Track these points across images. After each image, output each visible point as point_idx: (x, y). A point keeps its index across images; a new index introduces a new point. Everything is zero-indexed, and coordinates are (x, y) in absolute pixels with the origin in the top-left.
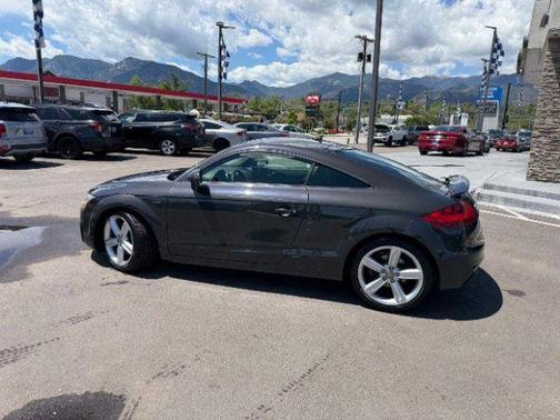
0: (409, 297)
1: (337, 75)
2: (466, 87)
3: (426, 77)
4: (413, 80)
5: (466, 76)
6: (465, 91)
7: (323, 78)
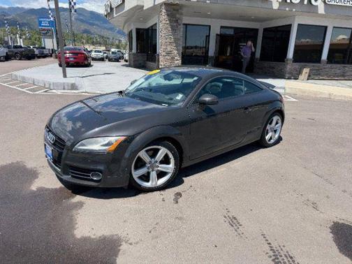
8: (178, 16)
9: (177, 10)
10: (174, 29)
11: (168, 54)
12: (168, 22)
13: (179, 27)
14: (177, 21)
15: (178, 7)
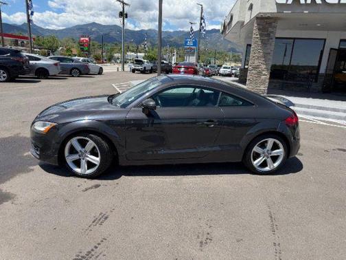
0: (276, 165)
1: (94, 24)
2: (172, 38)
3: (150, 30)
4: (142, 31)
5: (172, 31)
6: (172, 40)
7: (84, 25)
8: (270, 29)
9: (270, 23)
10: (264, 43)
11: (256, 68)
12: (258, 36)
13: (271, 40)
14: (268, 35)
15: (272, 21)
